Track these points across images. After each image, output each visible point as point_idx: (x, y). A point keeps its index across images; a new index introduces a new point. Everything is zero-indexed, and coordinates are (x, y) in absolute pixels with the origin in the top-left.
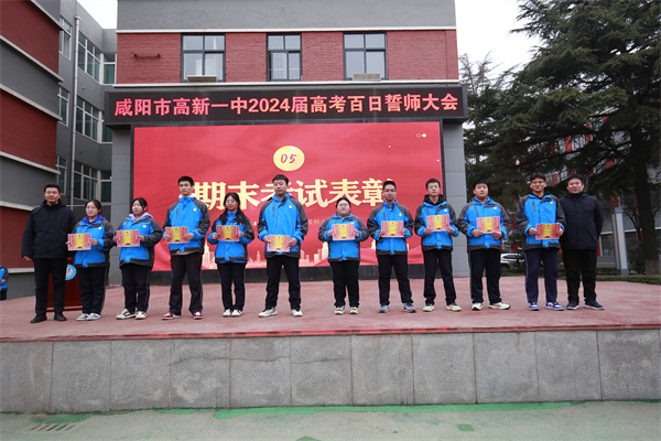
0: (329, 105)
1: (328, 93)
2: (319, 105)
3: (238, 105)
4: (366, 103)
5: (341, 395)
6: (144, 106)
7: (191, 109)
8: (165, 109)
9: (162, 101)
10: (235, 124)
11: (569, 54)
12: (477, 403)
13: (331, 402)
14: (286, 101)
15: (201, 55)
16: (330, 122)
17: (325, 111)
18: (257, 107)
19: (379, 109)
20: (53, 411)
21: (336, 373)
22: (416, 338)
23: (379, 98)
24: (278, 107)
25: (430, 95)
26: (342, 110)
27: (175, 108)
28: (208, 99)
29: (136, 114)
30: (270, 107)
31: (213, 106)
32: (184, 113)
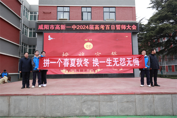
0: (100, 27)
1: (100, 24)
2: (97, 28)
3: (74, 27)
4: (110, 27)
5: (133, 113)
6: (47, 27)
7: (60, 28)
8: (53, 28)
9: (52, 26)
10: (73, 32)
11: (166, 14)
12: (173, 115)
13: (130, 115)
14: (88, 26)
15: (63, 12)
16: (100, 32)
17: (99, 29)
18: (79, 28)
19: (114, 29)
20: (46, 116)
21: (131, 106)
22: (155, 96)
23: (114, 26)
24: (85, 28)
25: (129, 25)
26: (104, 29)
27: (56, 28)
28: (65, 25)
29: (45, 29)
30: (83, 28)
31: (67, 27)
32: (58, 29)
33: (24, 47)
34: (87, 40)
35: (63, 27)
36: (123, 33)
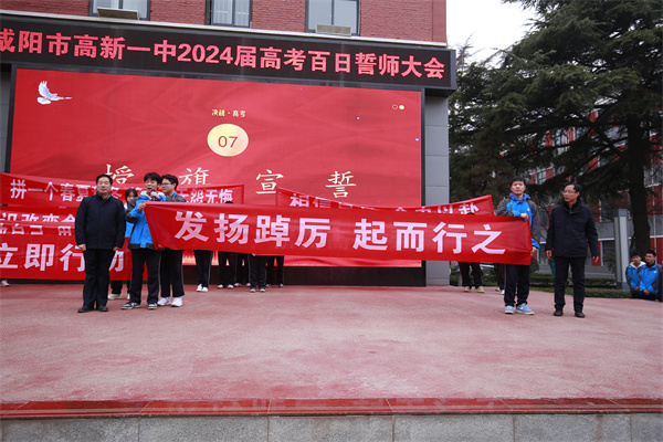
0: (284, 59)
1: (284, 45)
2: (271, 59)
3: (164, 50)
4: (331, 61)
6: (33, 41)
7: (99, 51)
8: (62, 47)
9: (59, 37)
10: (158, 75)
14: (228, 50)
16: (285, 82)
17: (278, 67)
18: (190, 55)
19: (348, 70)
23: (348, 56)
24: (217, 57)
25: (411, 58)
26: (300, 68)
27: (77, 48)
28: (122, 39)
29: (20, 50)
30: (207, 56)
31: (129, 48)
32: (88, 54)
34: (222, 113)
36: (386, 91)
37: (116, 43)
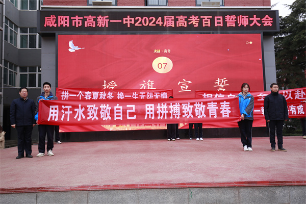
0: (188, 22)
1: (188, 14)
2: (182, 22)
3: (128, 21)
4: (212, 21)
6: (65, 21)
7: (96, 23)
8: (79, 23)
9: (77, 18)
10: (126, 34)
14: (160, 19)
17: (186, 26)
18: (141, 23)
19: (221, 25)
23: (221, 18)
24: (154, 23)
25: (255, 16)
26: (197, 26)
27: (86, 22)
28: (107, 17)
29: (59, 26)
30: (149, 23)
31: (111, 21)
32: (91, 26)
33: (9, 70)
34: (159, 51)
35: (103, 21)
36: (241, 35)
37: (104, 19)
